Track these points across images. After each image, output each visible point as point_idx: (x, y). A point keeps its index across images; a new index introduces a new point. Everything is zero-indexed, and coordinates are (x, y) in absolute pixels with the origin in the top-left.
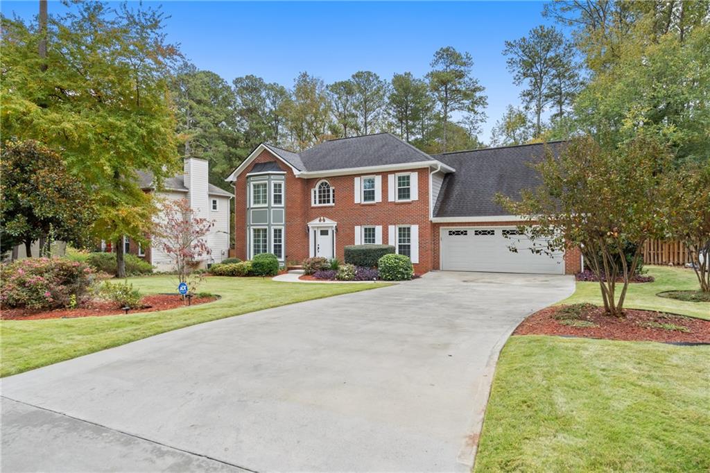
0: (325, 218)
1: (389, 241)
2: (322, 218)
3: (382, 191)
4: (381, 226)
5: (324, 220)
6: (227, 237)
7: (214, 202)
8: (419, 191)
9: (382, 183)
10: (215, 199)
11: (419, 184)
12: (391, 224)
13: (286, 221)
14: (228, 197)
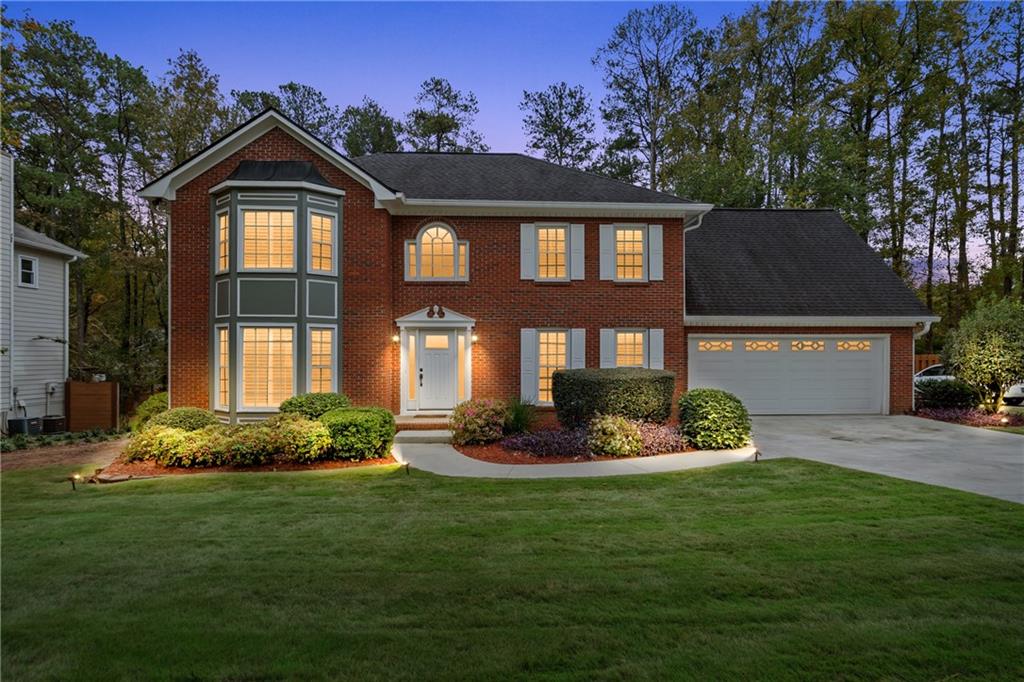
0: (444, 310)
1: (601, 360)
2: (436, 308)
3: (586, 258)
4: (584, 330)
5: (442, 314)
6: (62, 353)
7: (27, 265)
8: (665, 263)
9: (586, 240)
10: (28, 257)
11: (665, 248)
12: (606, 326)
13: (344, 312)
14: (64, 257)
